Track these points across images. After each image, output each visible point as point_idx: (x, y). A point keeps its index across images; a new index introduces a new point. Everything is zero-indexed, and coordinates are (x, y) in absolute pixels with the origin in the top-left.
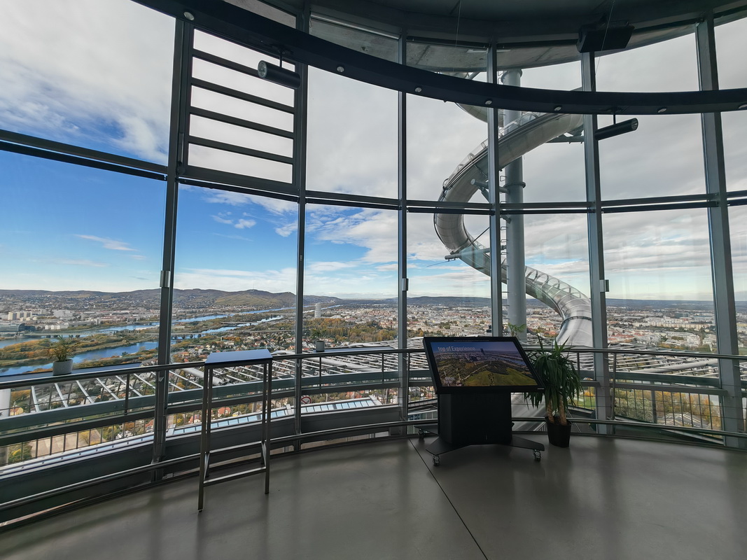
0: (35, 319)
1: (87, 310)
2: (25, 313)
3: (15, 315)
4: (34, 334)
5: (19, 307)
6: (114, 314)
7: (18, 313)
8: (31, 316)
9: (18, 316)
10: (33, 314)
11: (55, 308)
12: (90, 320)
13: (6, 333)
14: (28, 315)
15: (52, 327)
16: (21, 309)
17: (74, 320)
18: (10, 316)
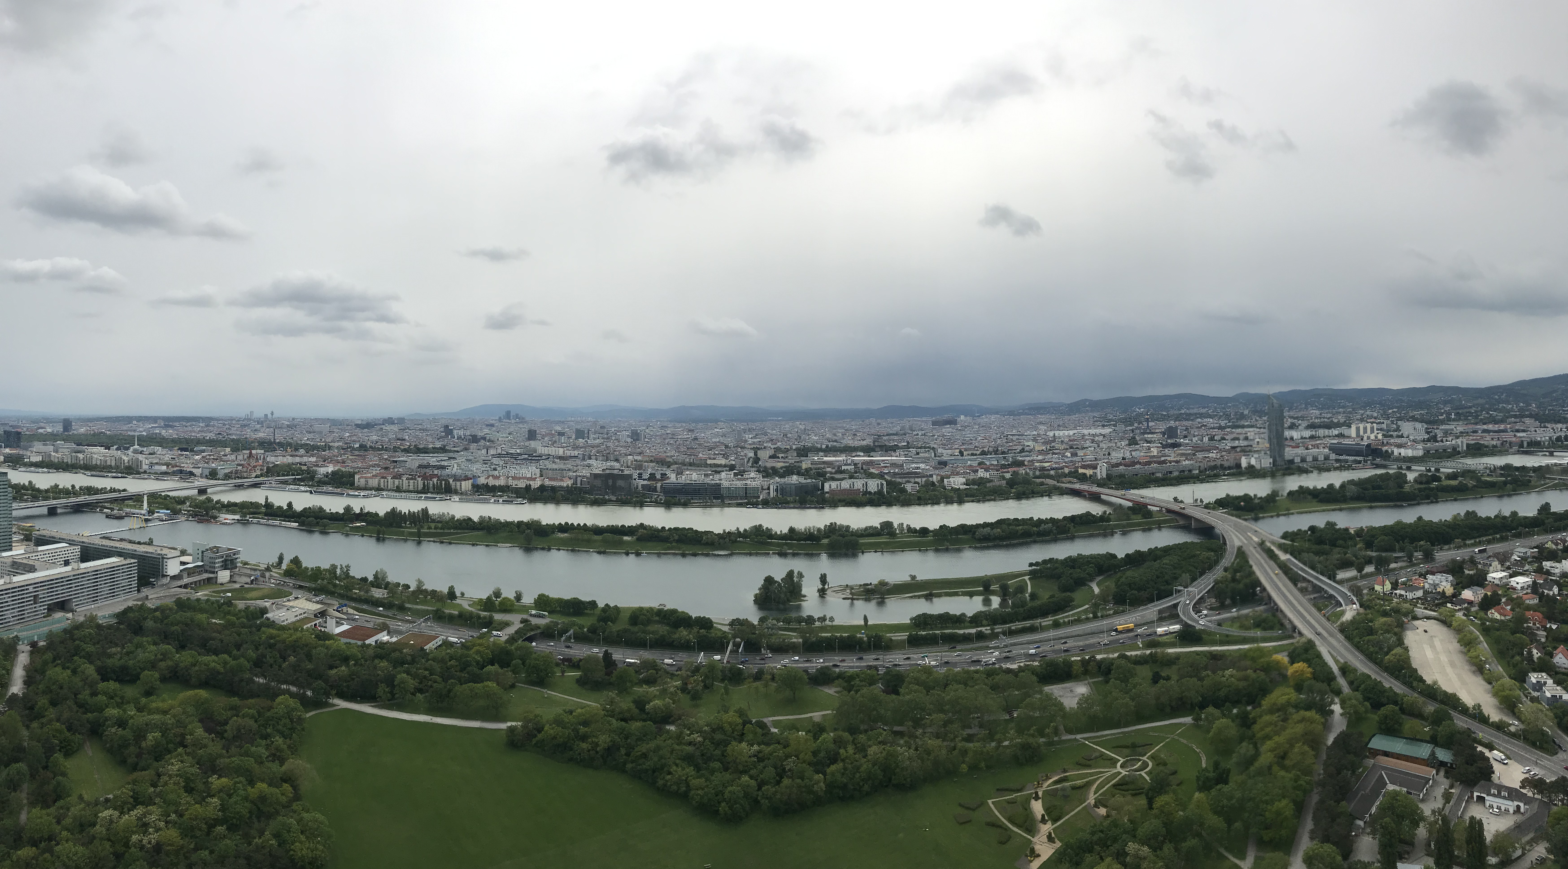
0: (1380, 436)
1: (1442, 422)
2: (1369, 426)
3: (1358, 429)
4: (1383, 462)
5: (1359, 417)
6: (1485, 431)
7: (1361, 426)
8: (1376, 432)
9: (1361, 433)
10: (1378, 429)
11: (1400, 419)
12: (1450, 442)
13: (1353, 458)
14: (1372, 431)
15: (1404, 452)
16: (1362, 420)
17: (1429, 440)
18: (1353, 432)
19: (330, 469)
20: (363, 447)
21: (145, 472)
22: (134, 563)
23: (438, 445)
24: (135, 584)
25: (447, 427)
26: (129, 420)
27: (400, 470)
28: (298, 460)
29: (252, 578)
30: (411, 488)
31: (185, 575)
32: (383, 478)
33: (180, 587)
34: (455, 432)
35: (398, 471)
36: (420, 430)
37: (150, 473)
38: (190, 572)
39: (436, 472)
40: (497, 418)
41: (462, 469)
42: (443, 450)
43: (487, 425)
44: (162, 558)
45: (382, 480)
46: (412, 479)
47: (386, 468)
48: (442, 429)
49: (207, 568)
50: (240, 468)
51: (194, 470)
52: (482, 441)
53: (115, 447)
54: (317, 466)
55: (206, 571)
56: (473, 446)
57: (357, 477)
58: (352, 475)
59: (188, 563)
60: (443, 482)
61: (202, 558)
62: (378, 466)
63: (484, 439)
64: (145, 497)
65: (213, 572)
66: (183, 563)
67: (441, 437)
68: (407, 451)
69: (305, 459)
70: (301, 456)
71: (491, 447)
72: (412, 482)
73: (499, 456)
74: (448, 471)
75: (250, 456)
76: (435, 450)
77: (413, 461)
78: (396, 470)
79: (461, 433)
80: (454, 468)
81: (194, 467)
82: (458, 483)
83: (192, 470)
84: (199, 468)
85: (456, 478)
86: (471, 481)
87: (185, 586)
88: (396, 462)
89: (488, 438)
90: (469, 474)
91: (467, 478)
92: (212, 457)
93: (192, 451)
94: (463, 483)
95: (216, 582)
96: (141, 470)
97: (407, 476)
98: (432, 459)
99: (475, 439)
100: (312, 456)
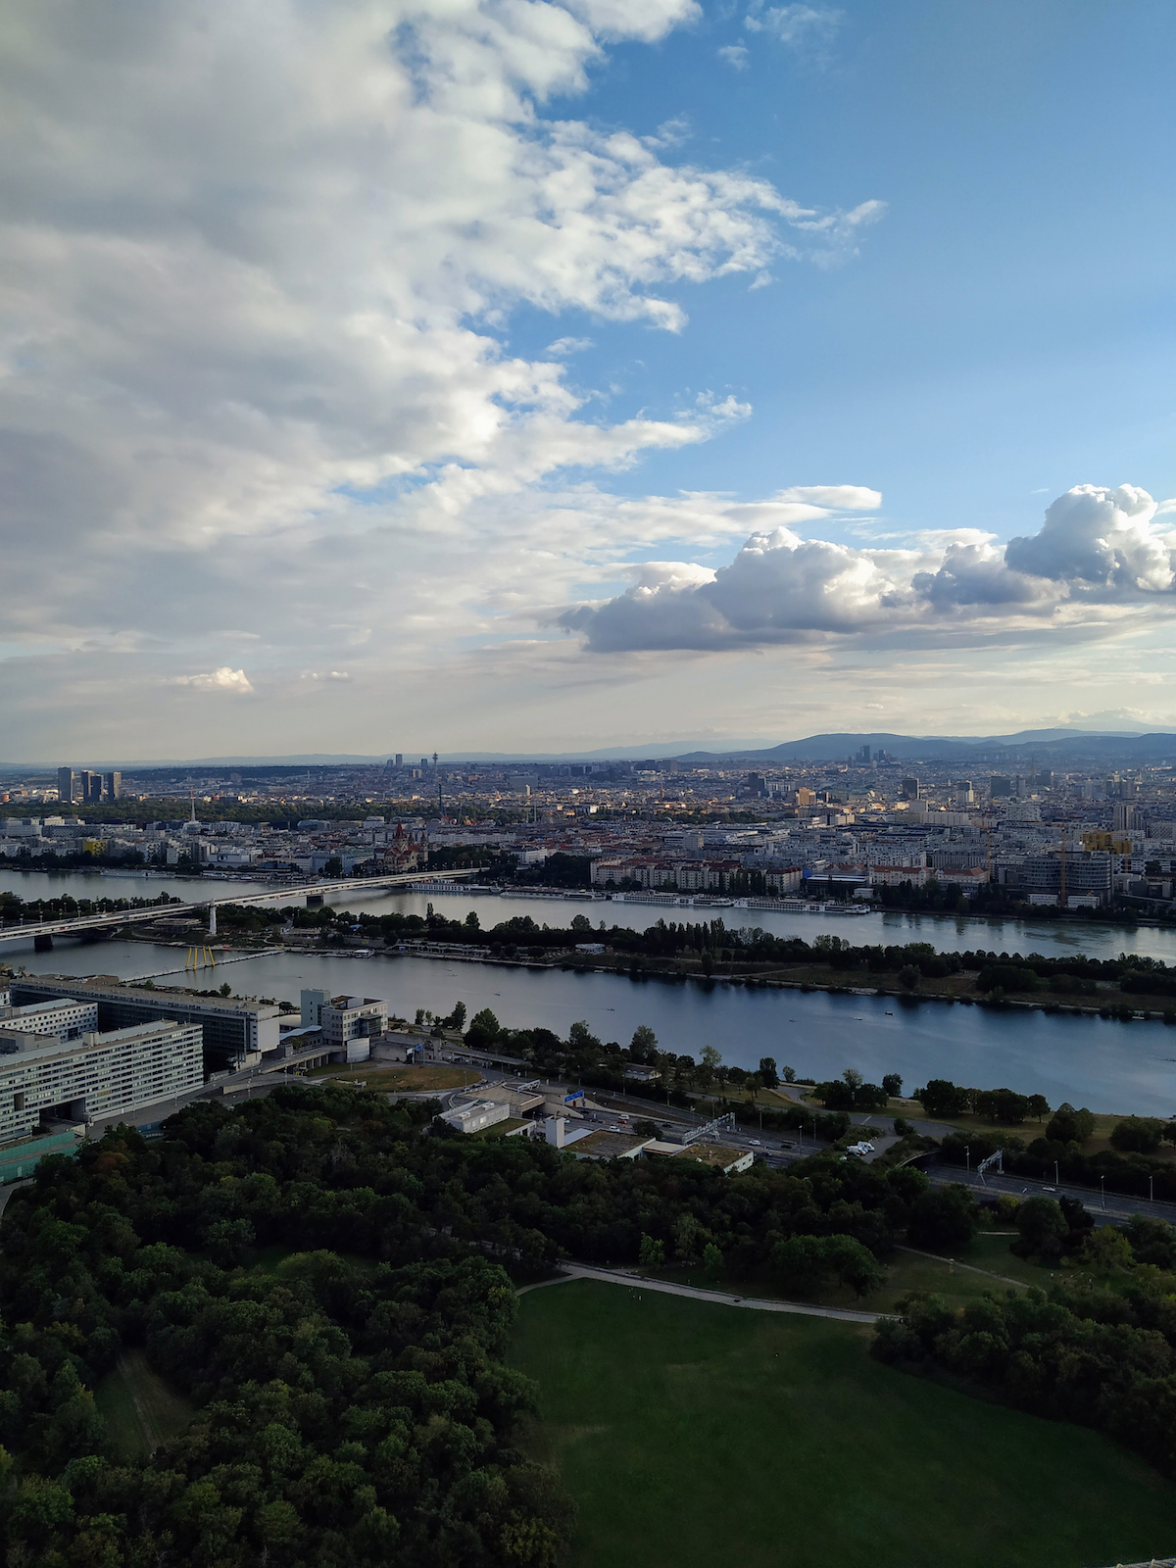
19: (543, 854)
21: (211, 867)
22: (197, 1030)
23: (739, 808)
24: (199, 1067)
25: (754, 776)
26: (178, 774)
27: (671, 853)
28: (483, 839)
29: (410, 1051)
30: (692, 885)
31: (289, 1050)
32: (639, 867)
33: (281, 1071)
34: (768, 785)
35: (667, 856)
37: (220, 869)
38: (299, 1043)
39: (735, 857)
40: (846, 759)
41: (784, 852)
42: (748, 818)
43: (827, 773)
44: (250, 1020)
45: (638, 871)
46: (692, 869)
47: (645, 851)
48: (746, 781)
49: (327, 1035)
50: (380, 856)
51: (299, 862)
53: (156, 823)
54: (519, 848)
55: (327, 1042)
57: (593, 866)
58: (586, 861)
59: (293, 1028)
60: (749, 876)
61: (319, 1018)
62: (631, 846)
64: (213, 913)
65: (339, 1043)
66: (284, 1028)
67: (744, 794)
69: (496, 838)
70: (490, 833)
72: (692, 874)
73: (851, 828)
74: (757, 857)
75: (398, 835)
76: (734, 818)
77: (693, 837)
78: (663, 853)
79: (780, 786)
80: (770, 850)
81: (298, 857)
82: (777, 878)
83: (294, 861)
84: (307, 857)
85: (774, 868)
86: (799, 875)
87: (290, 1070)
88: (663, 838)
89: (829, 796)
90: (796, 861)
91: (792, 869)
92: (331, 837)
93: (294, 827)
94: (786, 876)
95: (345, 1061)
96: (204, 864)
97: (684, 864)
98: (729, 835)
100: (510, 831)
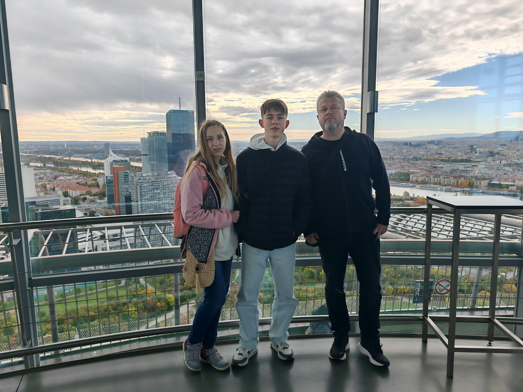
20: (416, 159)
23: (465, 157)
25: (472, 146)
27: (439, 172)
30: (446, 183)
32: (427, 176)
34: (478, 150)
35: (437, 173)
36: (453, 148)
39: (463, 174)
40: (509, 140)
41: (482, 173)
42: (467, 161)
43: (501, 145)
45: (427, 178)
46: (446, 178)
47: (429, 171)
48: (469, 148)
52: (496, 155)
56: (490, 159)
57: (411, 176)
58: (408, 175)
62: (425, 170)
63: (498, 153)
67: (467, 153)
68: (443, 160)
71: (503, 159)
72: (446, 180)
73: (510, 165)
74: (472, 174)
76: (462, 161)
77: (447, 167)
78: (436, 172)
79: (482, 150)
80: (477, 172)
82: (479, 182)
85: (477, 178)
86: (487, 181)
88: (436, 167)
89: (501, 154)
90: (487, 176)
91: (484, 179)
94: (482, 182)
97: (443, 176)
98: (461, 167)
99: (492, 154)
